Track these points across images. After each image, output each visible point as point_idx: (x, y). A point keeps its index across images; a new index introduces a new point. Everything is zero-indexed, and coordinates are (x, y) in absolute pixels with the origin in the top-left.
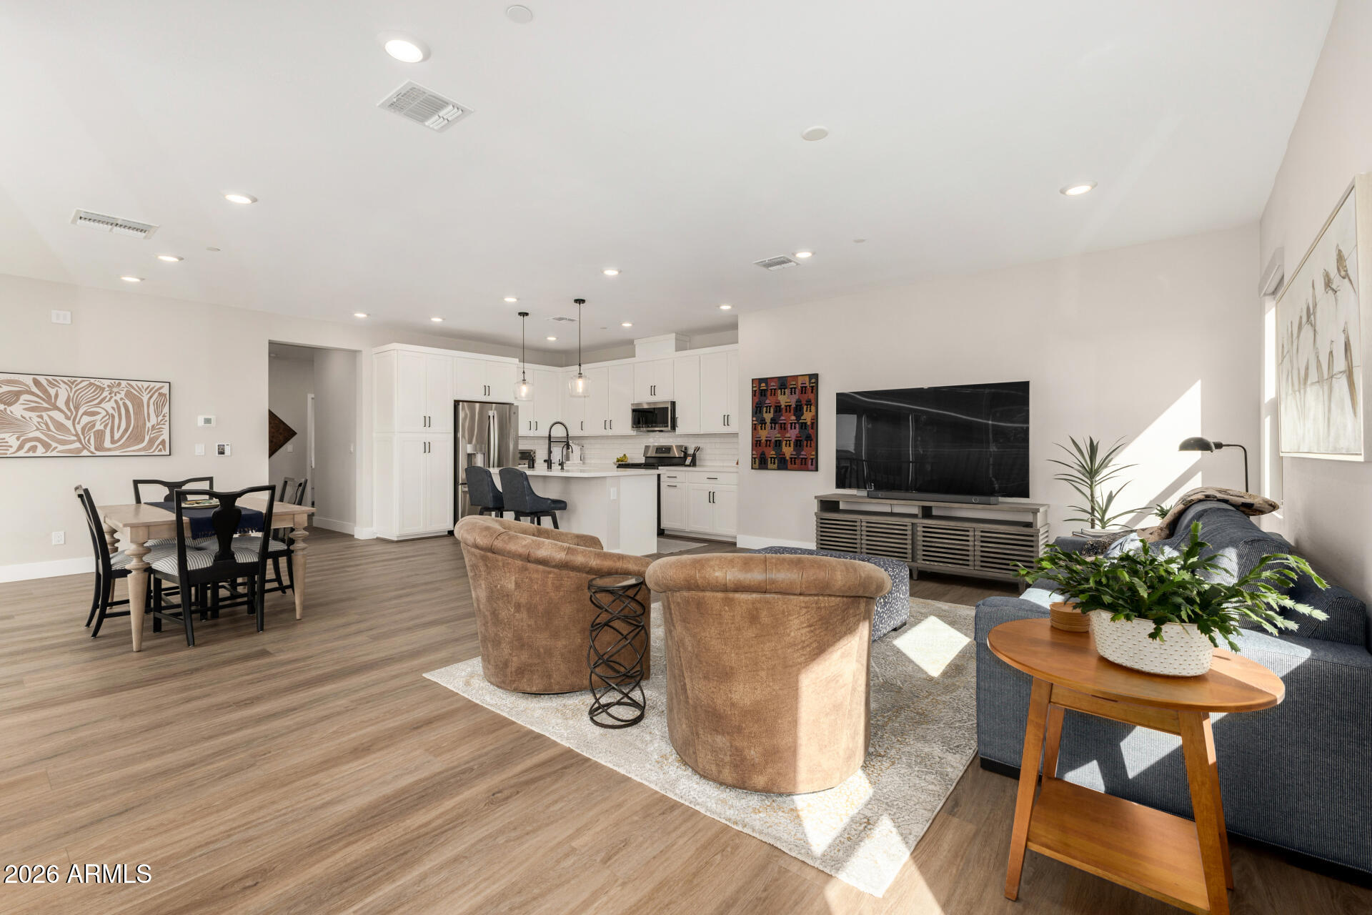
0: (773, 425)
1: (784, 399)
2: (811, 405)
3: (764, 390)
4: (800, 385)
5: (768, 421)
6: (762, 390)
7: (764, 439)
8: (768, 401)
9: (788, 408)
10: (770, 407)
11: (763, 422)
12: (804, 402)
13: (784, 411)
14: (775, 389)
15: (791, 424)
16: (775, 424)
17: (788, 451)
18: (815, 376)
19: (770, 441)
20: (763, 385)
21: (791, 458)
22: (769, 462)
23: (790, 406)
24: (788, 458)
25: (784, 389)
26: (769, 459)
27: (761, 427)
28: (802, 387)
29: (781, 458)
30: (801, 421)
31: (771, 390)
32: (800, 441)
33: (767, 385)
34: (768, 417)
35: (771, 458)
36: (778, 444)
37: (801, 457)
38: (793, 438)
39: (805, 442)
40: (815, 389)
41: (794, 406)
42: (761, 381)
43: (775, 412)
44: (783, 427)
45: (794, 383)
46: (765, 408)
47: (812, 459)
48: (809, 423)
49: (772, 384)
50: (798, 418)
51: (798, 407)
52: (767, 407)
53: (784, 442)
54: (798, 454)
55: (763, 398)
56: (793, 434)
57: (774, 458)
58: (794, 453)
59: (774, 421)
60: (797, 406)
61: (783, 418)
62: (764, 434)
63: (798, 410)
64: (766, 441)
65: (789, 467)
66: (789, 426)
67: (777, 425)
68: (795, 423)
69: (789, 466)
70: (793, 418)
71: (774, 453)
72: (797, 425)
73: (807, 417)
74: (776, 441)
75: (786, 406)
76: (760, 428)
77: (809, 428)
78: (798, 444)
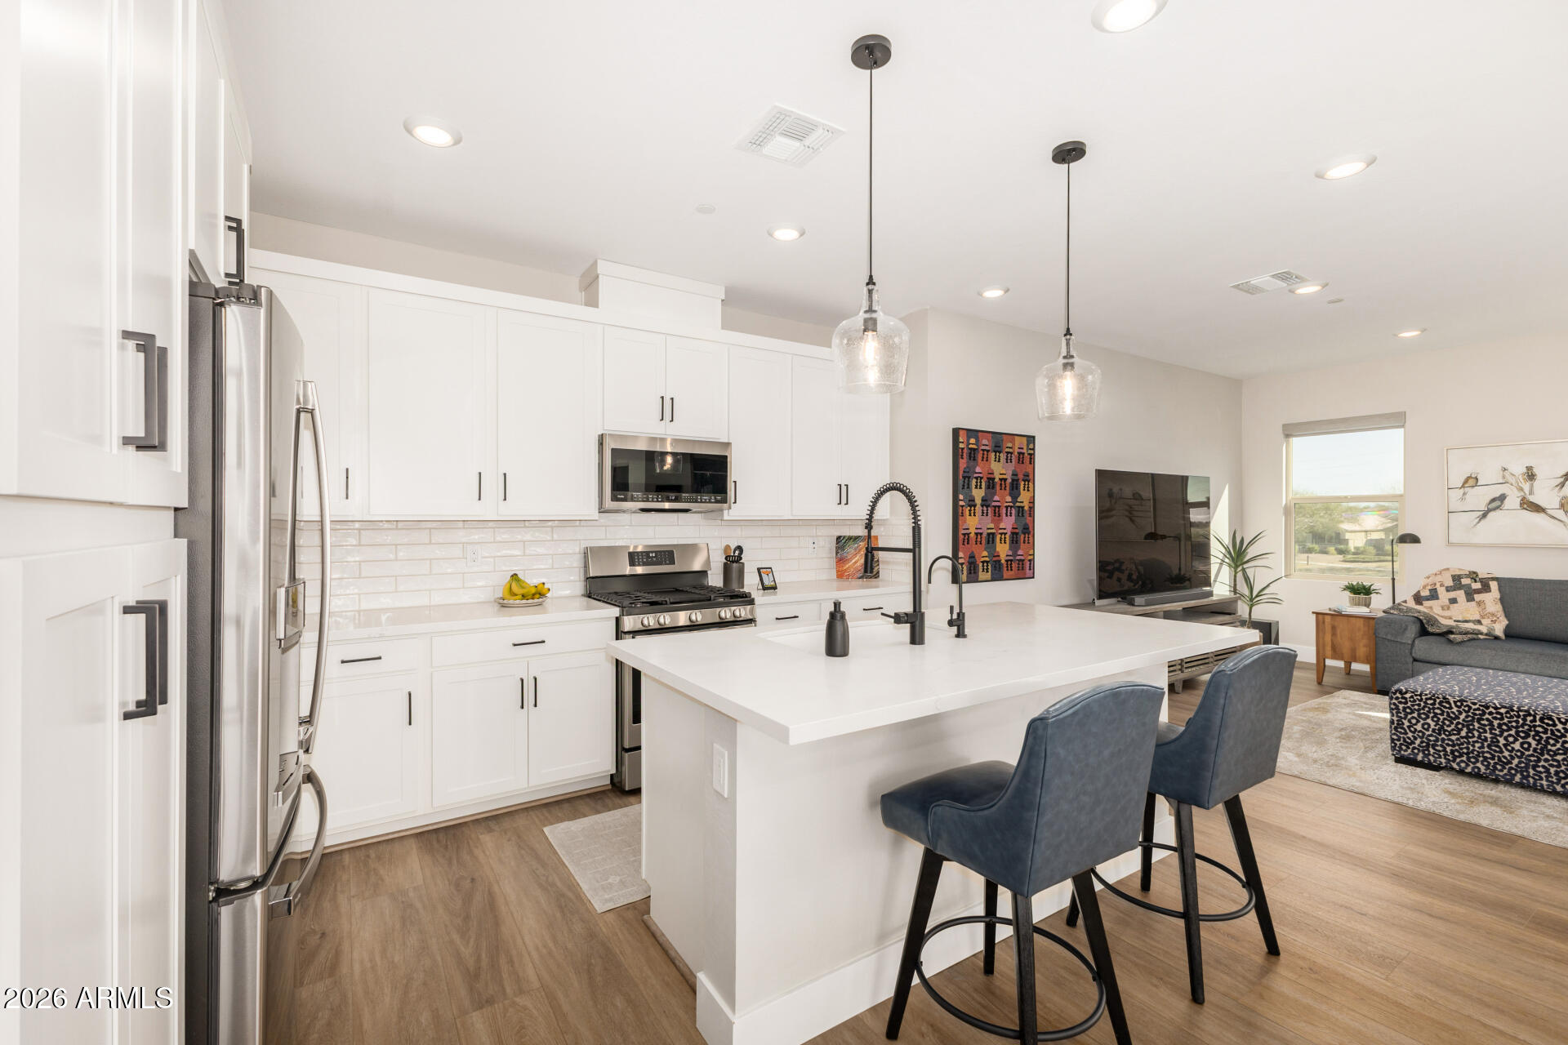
0: (985, 508)
1: (1000, 469)
2: (1029, 482)
3: (974, 449)
4: (1017, 450)
5: (978, 501)
6: (971, 449)
7: (973, 531)
8: (978, 469)
9: (1003, 482)
10: (981, 478)
11: (971, 503)
12: (1021, 476)
13: (998, 487)
14: (988, 451)
15: (1007, 507)
16: (987, 507)
17: (1003, 550)
18: (1031, 439)
19: (981, 534)
20: (972, 441)
21: (1007, 561)
22: (981, 570)
23: (1005, 480)
24: (1003, 561)
25: (1000, 452)
26: (981, 565)
27: (970, 510)
28: (1019, 453)
29: (995, 561)
30: (1018, 504)
31: (983, 450)
32: (1017, 534)
33: (977, 440)
34: (978, 494)
35: (983, 562)
36: (991, 538)
37: (1018, 558)
38: (1009, 531)
39: (1022, 536)
40: (1032, 456)
41: (1009, 481)
42: (971, 433)
43: (988, 487)
44: (997, 512)
45: (1010, 445)
46: (974, 480)
47: (1030, 560)
48: (1026, 508)
49: (985, 442)
50: (1015, 498)
51: (1015, 483)
52: (977, 478)
53: (998, 537)
54: (1015, 554)
55: (972, 463)
56: (1008, 523)
57: (987, 562)
58: (1010, 553)
59: (985, 502)
60: (1013, 480)
61: (996, 498)
62: (973, 523)
63: (1015, 486)
64: (976, 534)
65: (1005, 577)
66: (1004, 511)
67: (989, 509)
68: (1011, 507)
69: (1006, 574)
70: (1009, 499)
71: (985, 553)
72: (1013, 511)
73: (1024, 497)
74: (989, 534)
75: (1001, 480)
76: (968, 513)
77: (1027, 515)
78: (1015, 540)
